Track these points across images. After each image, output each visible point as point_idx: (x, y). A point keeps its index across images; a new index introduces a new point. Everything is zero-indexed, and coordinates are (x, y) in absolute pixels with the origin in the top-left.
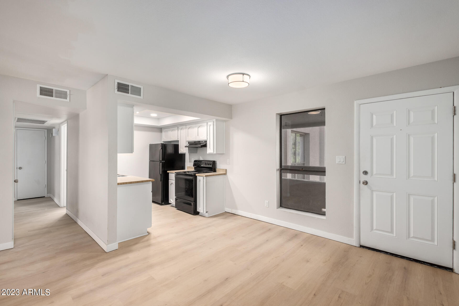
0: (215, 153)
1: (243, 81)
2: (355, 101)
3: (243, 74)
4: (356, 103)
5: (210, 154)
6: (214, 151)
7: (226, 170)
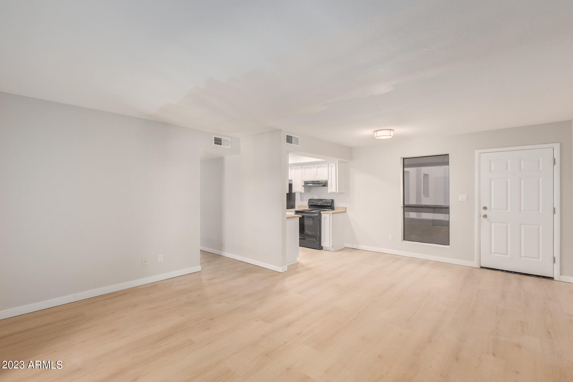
0: (337, 192)
1: (390, 136)
2: (476, 151)
3: (390, 130)
4: (477, 152)
5: (332, 193)
6: (336, 190)
7: (346, 208)
